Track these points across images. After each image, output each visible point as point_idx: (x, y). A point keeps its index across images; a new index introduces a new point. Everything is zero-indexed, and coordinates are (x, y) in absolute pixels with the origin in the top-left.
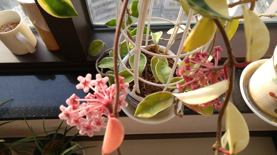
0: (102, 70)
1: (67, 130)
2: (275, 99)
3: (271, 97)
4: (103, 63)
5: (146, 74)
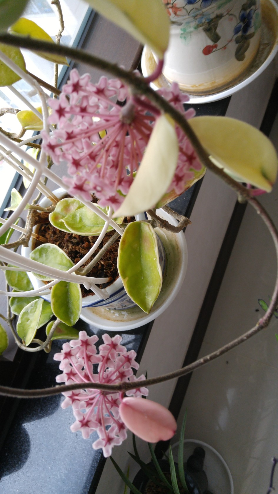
0: (38, 341)
1: (134, 454)
2: (218, 48)
3: (211, 55)
4: (25, 335)
5: (79, 250)
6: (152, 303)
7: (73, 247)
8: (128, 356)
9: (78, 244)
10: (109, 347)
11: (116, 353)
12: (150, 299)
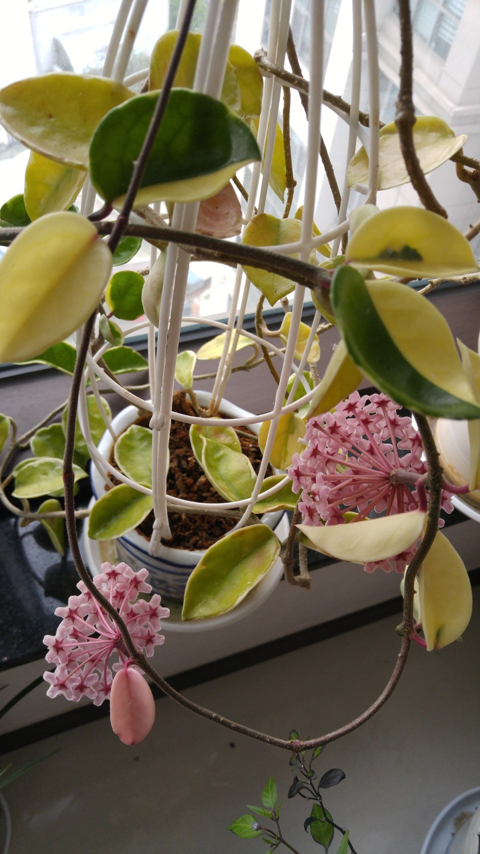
0: (26, 504)
5: (178, 478)
6: (198, 617)
7: (177, 469)
8: (154, 636)
9: (183, 471)
10: (148, 609)
11: (147, 621)
12: (201, 611)
